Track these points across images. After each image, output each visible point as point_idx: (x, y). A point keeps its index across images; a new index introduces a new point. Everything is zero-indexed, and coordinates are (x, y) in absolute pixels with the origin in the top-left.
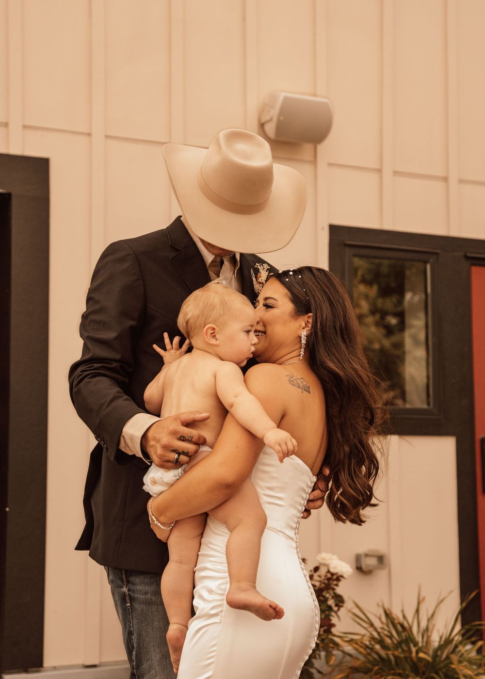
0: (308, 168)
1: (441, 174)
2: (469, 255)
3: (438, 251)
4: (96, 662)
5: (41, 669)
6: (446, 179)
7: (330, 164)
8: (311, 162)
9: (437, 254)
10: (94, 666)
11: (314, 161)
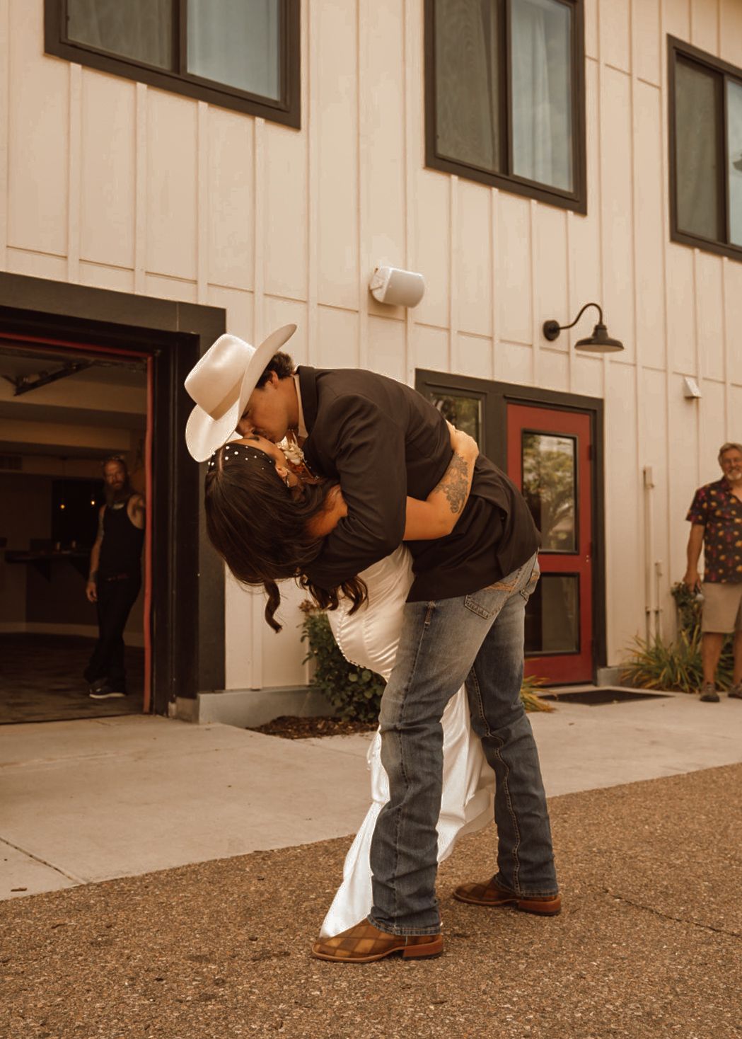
0: (400, 326)
1: (487, 334)
2: (508, 396)
3: (487, 392)
4: (260, 687)
5: (224, 691)
6: (491, 339)
7: (416, 323)
8: (403, 321)
9: (485, 394)
10: (258, 690)
11: (405, 321)
